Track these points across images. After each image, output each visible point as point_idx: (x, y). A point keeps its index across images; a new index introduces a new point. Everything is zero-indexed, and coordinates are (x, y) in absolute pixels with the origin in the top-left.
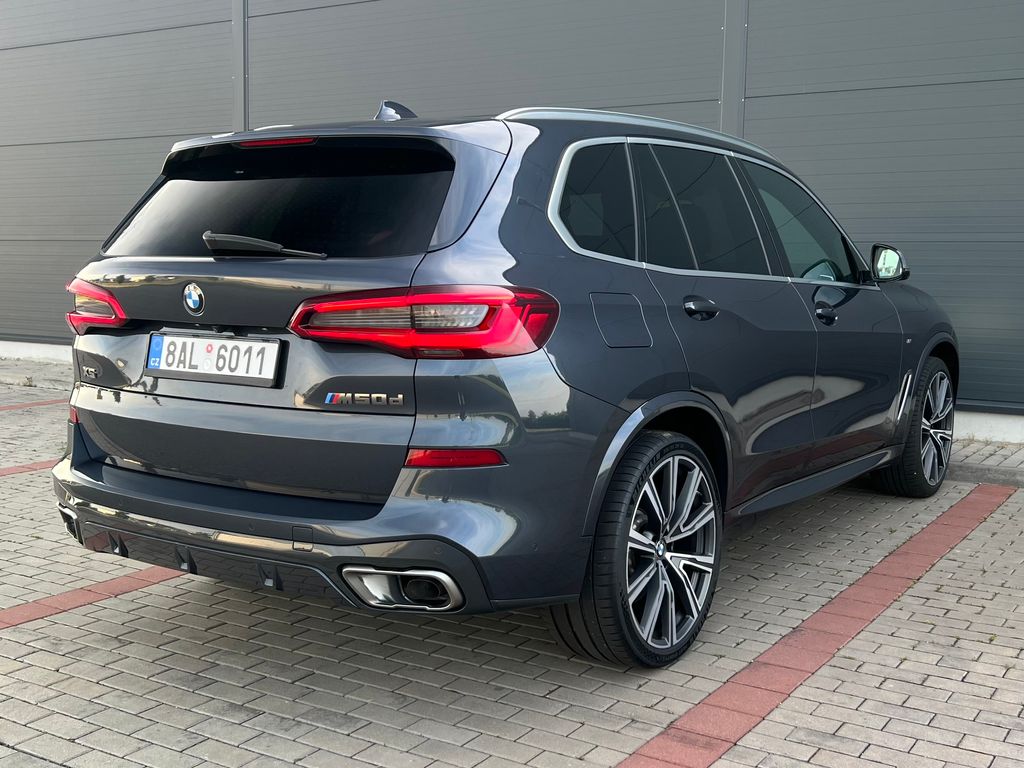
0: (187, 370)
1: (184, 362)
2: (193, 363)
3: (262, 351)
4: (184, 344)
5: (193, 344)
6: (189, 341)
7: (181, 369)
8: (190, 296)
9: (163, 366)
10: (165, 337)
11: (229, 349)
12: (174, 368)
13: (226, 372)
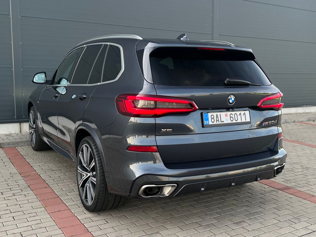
1: (218, 121)
2: (222, 121)
4: (217, 115)
5: (220, 115)
6: (219, 114)
7: (218, 123)
9: (211, 123)
10: (209, 113)
11: (234, 115)
12: (215, 123)
13: (234, 121)
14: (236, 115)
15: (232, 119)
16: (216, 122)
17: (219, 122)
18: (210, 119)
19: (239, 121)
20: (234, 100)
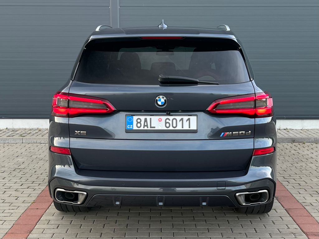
0: (149, 128)
1: (147, 126)
2: (152, 126)
3: (189, 119)
5: (151, 119)
7: (146, 128)
8: (160, 100)
9: (135, 128)
10: (134, 117)
11: (171, 120)
12: (142, 128)
13: (171, 128)
14: (174, 121)
15: (168, 125)
16: (144, 128)
17: (148, 128)
18: (135, 123)
19: (179, 127)
20: (164, 101)
